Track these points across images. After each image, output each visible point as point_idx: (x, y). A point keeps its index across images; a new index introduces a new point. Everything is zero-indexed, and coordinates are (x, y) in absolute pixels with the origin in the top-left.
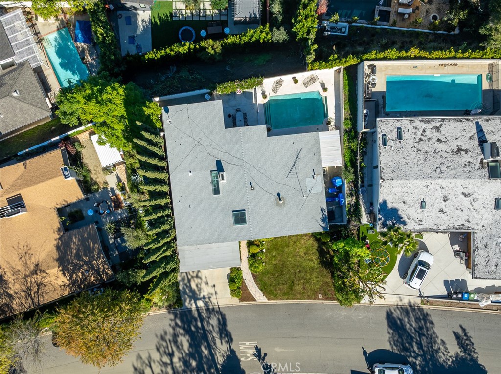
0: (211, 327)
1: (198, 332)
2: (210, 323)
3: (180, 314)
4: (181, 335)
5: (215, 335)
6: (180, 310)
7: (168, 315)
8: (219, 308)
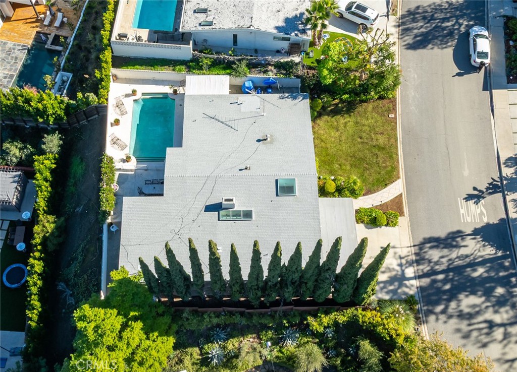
0: (444, 260)
1: (452, 280)
2: (438, 261)
3: (426, 305)
4: (459, 306)
5: (454, 255)
6: (422, 304)
7: (429, 325)
8: (414, 246)
